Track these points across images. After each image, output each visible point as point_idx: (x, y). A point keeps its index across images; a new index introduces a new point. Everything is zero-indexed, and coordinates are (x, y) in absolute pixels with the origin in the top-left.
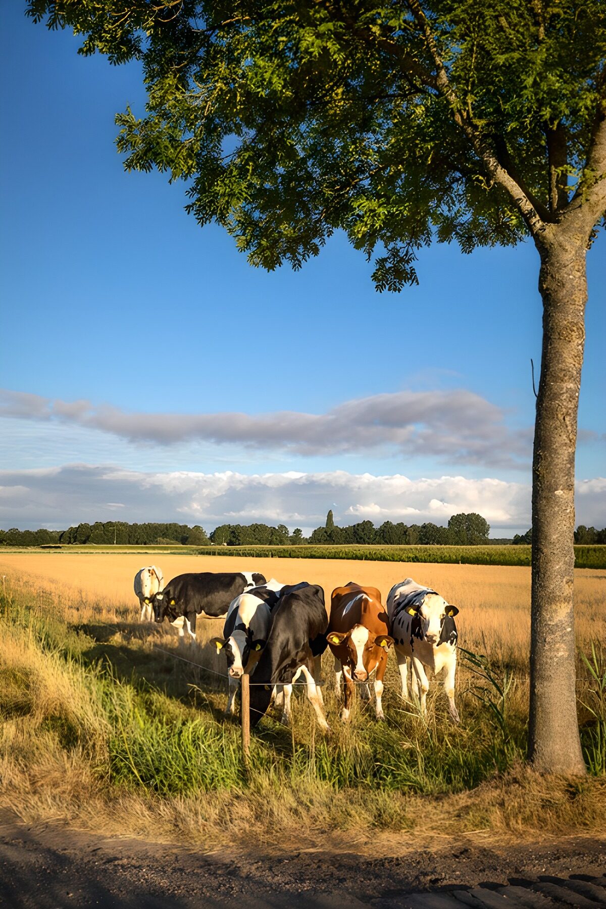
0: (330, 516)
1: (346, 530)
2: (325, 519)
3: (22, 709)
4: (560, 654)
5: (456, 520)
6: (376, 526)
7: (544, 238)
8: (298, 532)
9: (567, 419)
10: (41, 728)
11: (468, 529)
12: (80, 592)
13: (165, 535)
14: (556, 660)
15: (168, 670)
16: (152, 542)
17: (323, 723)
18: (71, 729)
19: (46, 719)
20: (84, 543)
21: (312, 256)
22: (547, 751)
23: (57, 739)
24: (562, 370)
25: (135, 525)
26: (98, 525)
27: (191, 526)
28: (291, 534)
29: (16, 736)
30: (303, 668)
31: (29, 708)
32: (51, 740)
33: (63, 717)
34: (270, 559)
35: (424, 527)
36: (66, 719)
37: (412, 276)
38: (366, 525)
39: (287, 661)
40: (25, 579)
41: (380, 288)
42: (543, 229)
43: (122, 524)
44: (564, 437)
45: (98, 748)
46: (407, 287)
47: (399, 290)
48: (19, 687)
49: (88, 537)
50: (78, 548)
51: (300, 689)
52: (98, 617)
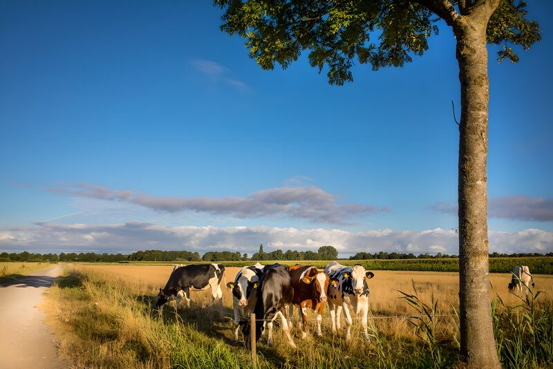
0: (261, 247)
1: (269, 254)
2: (259, 249)
3: (112, 337)
4: (483, 290)
5: (322, 249)
6: (284, 252)
7: (461, 23)
8: (245, 255)
9: (483, 134)
10: (124, 349)
11: (328, 253)
12: (140, 281)
13: (180, 257)
14: (480, 294)
15: (194, 317)
16: (173, 260)
17: (292, 344)
18: (144, 349)
19: (127, 342)
20: (140, 260)
21: (293, 61)
22: (477, 356)
23: (135, 355)
24: (478, 103)
25: (166, 252)
26: (147, 252)
27: (193, 252)
28: (242, 256)
29: (108, 354)
30: (280, 312)
31: (116, 337)
32: (131, 356)
33: (138, 341)
34: (233, 268)
35: (307, 253)
36: (140, 343)
37: (350, 77)
38: (279, 252)
39: (271, 309)
40: (111, 275)
41: (331, 82)
42: (459, 18)
43: (160, 251)
44: (482, 146)
45: (164, 361)
46: (346, 82)
47: (342, 84)
48: (109, 325)
49: (142, 258)
50: (137, 262)
51: (277, 324)
52: (150, 292)
